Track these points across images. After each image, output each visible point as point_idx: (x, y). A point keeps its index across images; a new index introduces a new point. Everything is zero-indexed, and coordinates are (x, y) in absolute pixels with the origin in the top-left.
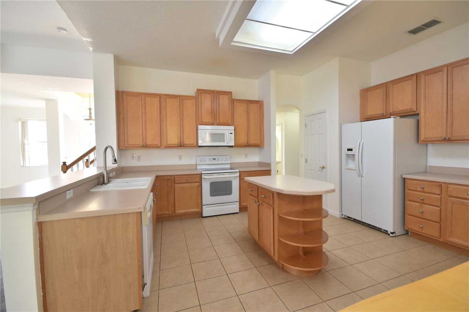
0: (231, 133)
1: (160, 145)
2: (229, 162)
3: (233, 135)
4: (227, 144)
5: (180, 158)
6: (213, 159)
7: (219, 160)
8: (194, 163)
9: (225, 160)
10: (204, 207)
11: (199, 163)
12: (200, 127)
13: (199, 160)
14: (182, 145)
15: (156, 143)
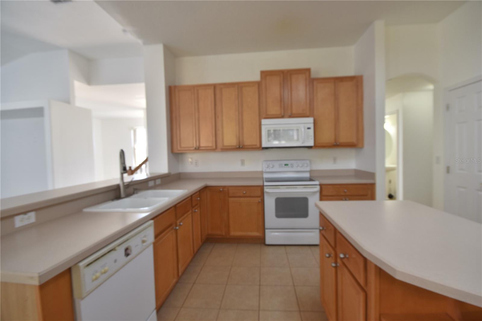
0: (308, 128)
1: (214, 147)
2: (308, 169)
3: (311, 131)
5: (243, 162)
6: (285, 165)
7: (293, 167)
8: (260, 169)
9: (301, 167)
10: (267, 231)
11: (265, 170)
12: (264, 122)
13: (266, 166)
14: (241, 146)
15: (210, 145)
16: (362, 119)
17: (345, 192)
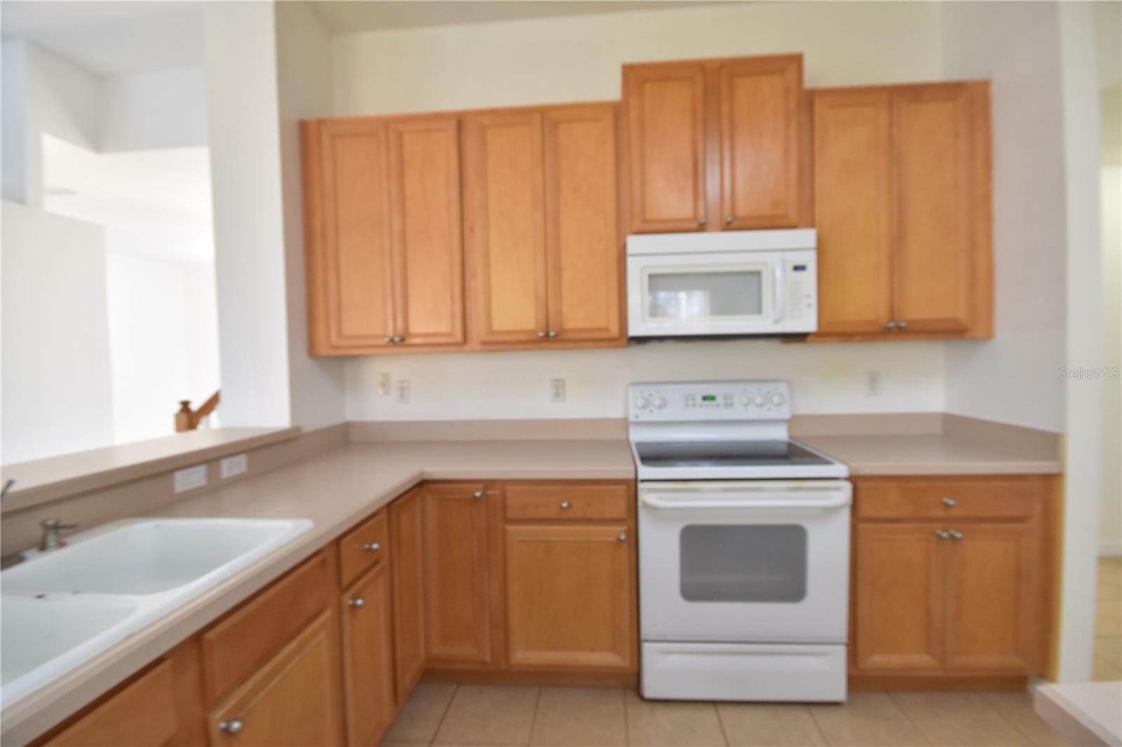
0: (797, 268)
1: (458, 337)
2: (785, 413)
3: (810, 277)
4: (776, 322)
5: (559, 388)
6: (705, 398)
7: (732, 405)
8: (617, 413)
9: (761, 405)
10: (646, 647)
11: (637, 417)
12: (635, 243)
13: (640, 403)
14: (552, 334)
15: (445, 328)
16: (989, 236)
17: (947, 506)
